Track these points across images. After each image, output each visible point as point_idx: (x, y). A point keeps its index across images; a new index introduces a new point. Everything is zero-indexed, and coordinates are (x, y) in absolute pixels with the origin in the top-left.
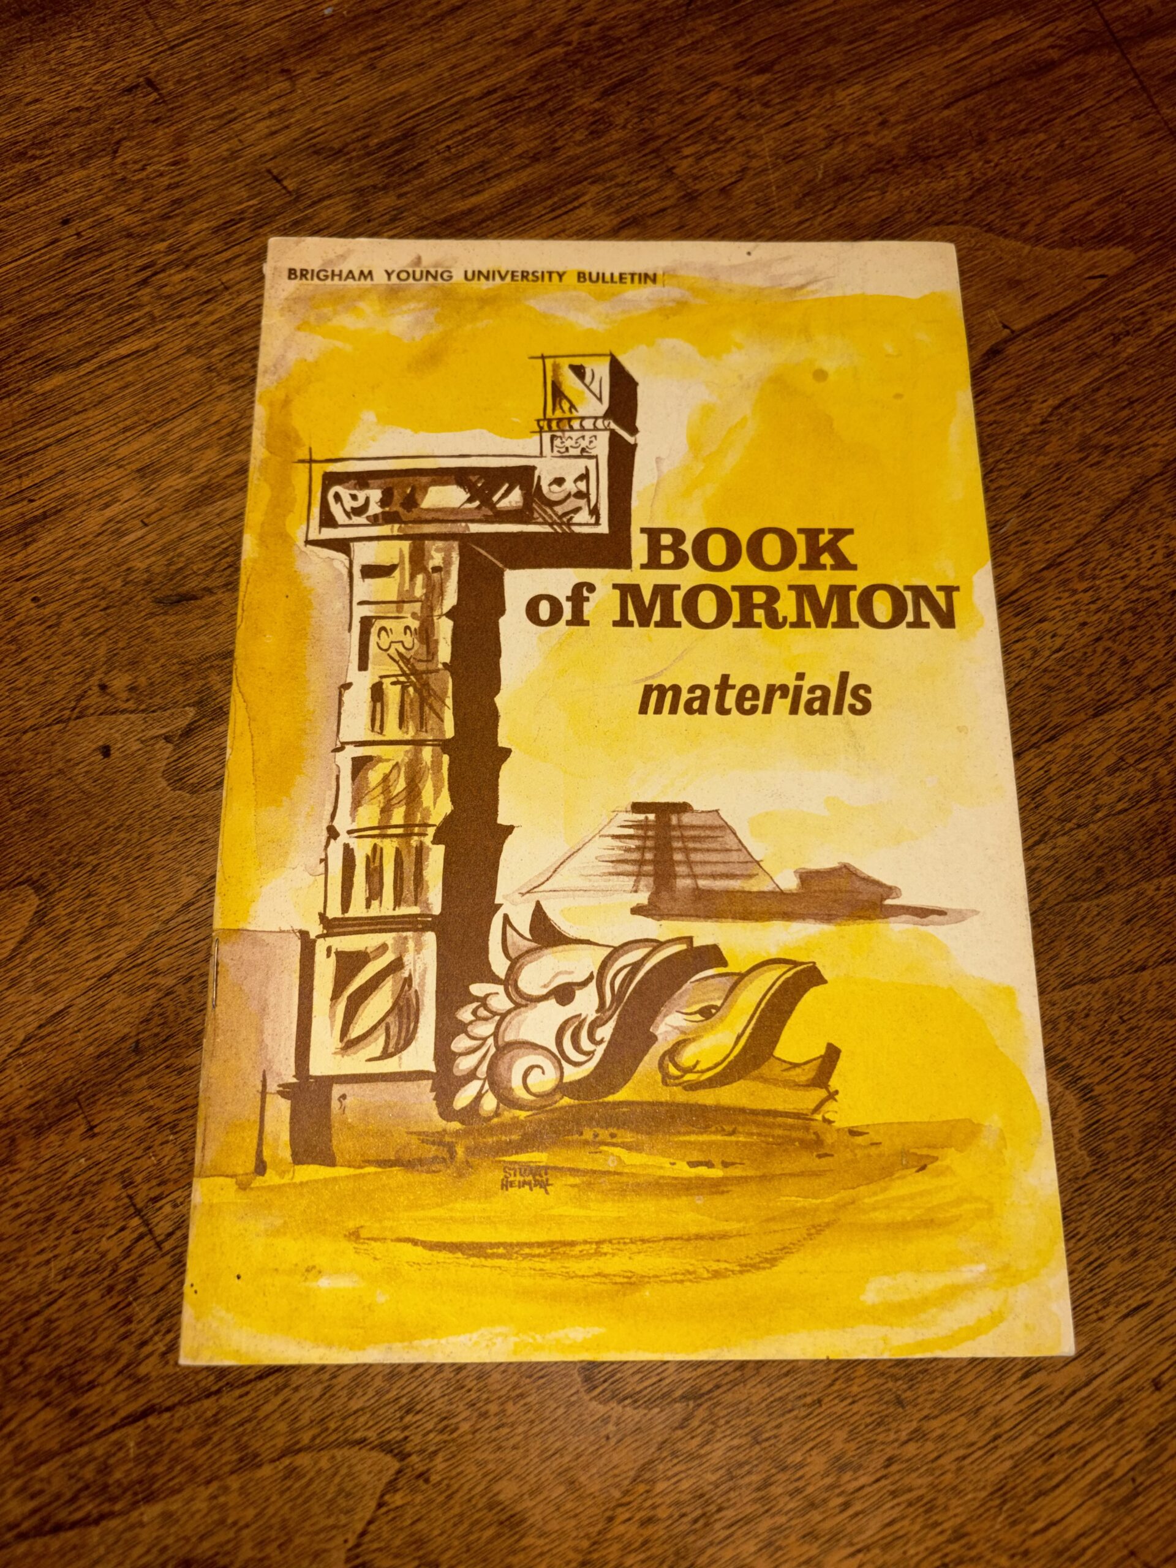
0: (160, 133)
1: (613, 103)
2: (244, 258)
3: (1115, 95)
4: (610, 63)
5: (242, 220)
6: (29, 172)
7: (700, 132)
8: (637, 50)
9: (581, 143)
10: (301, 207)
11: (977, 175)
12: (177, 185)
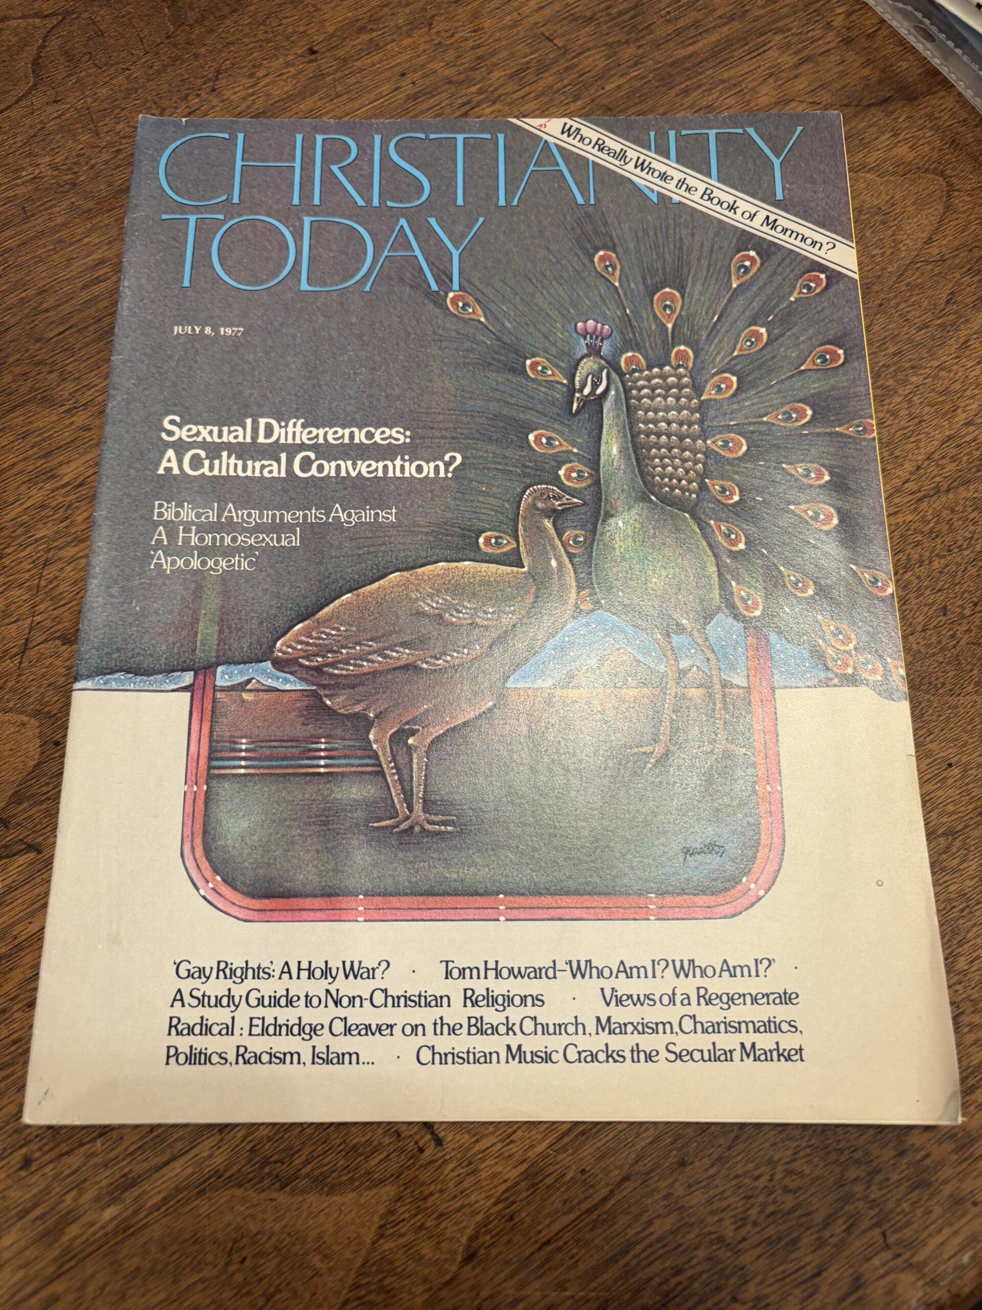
0: (461, 11)
2: (533, 95)
5: (528, 68)
6: (371, 40)
10: (569, 57)
12: (479, 46)
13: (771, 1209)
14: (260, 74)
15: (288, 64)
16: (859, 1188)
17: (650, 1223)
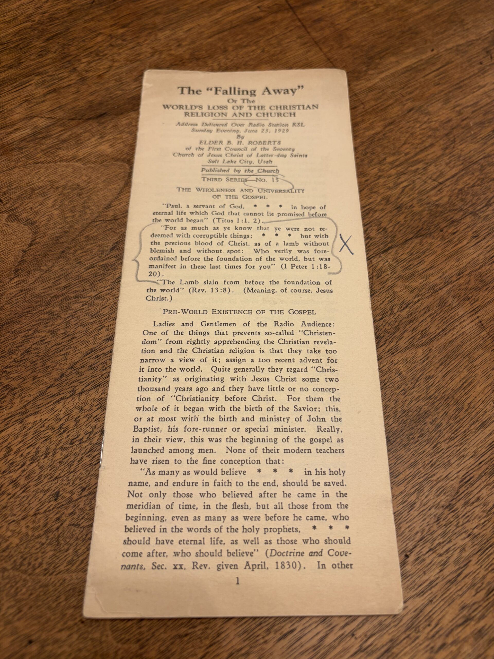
1: (51, 43)
3: (289, 29)
4: (52, 28)
7: (91, 53)
8: (65, 22)
9: (33, 60)
11: (222, 65)
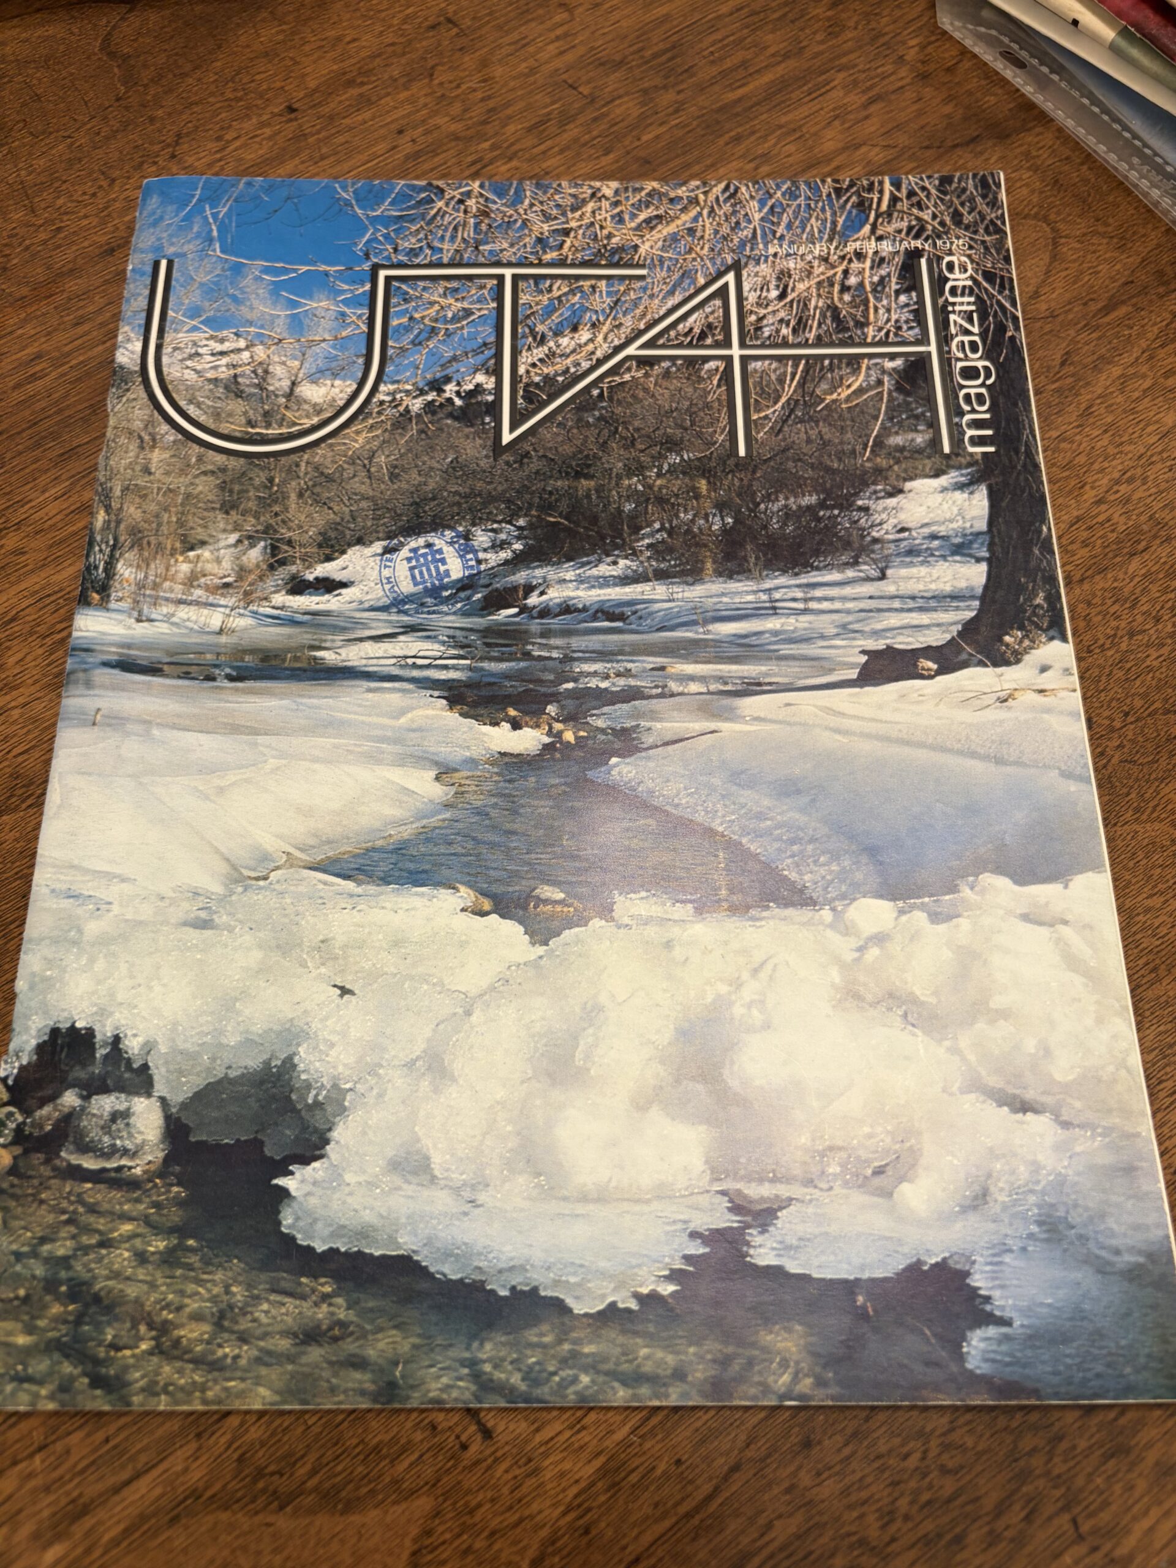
13: (925, 1497)
14: (228, 137)
15: (263, 125)
16: (1038, 1462)
17: (769, 1526)
